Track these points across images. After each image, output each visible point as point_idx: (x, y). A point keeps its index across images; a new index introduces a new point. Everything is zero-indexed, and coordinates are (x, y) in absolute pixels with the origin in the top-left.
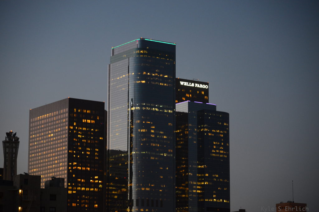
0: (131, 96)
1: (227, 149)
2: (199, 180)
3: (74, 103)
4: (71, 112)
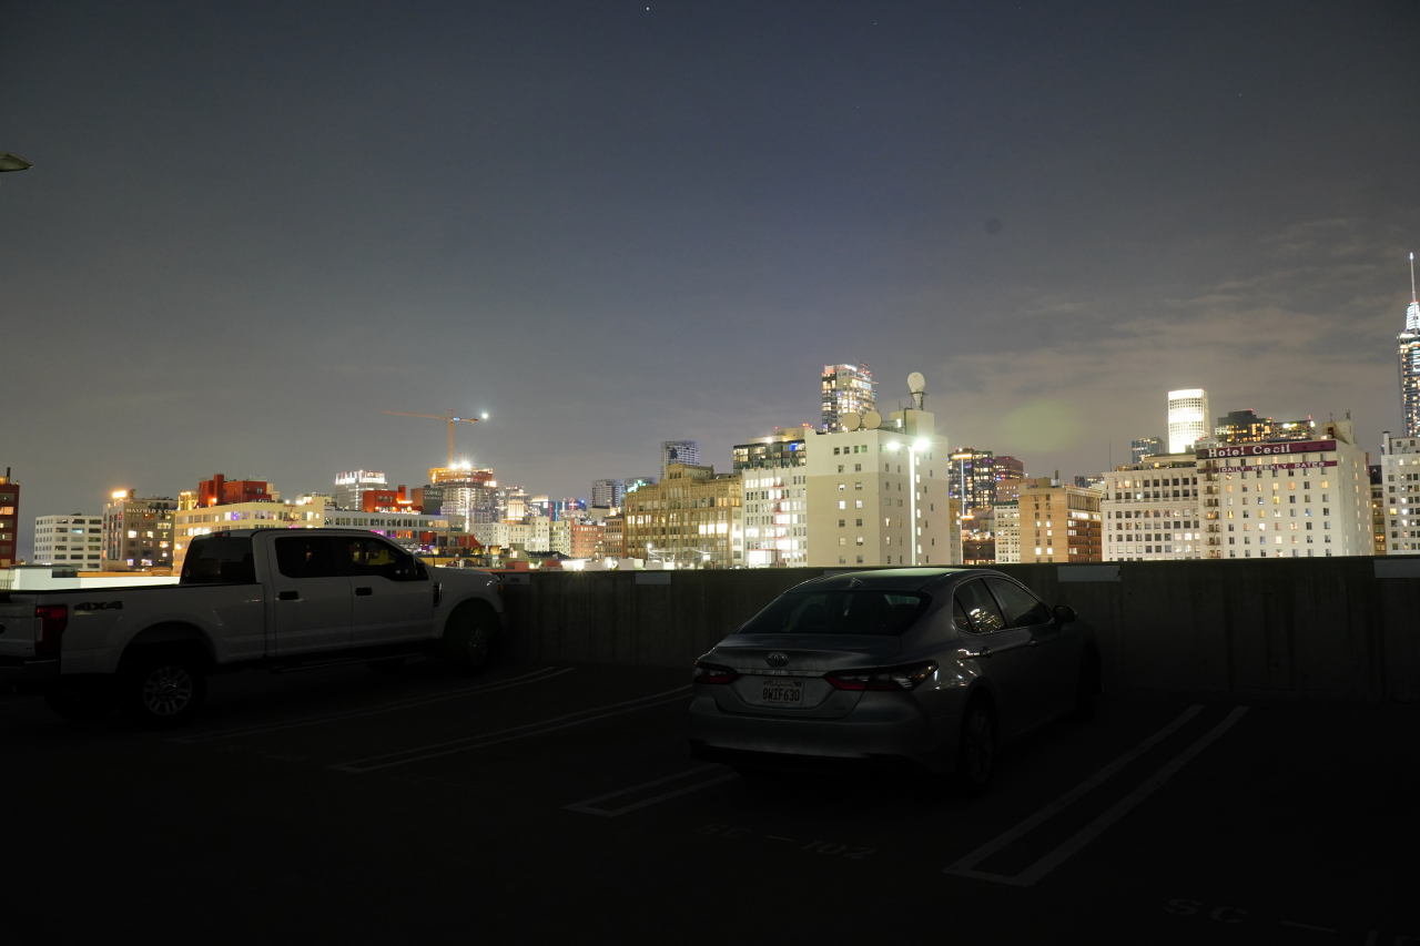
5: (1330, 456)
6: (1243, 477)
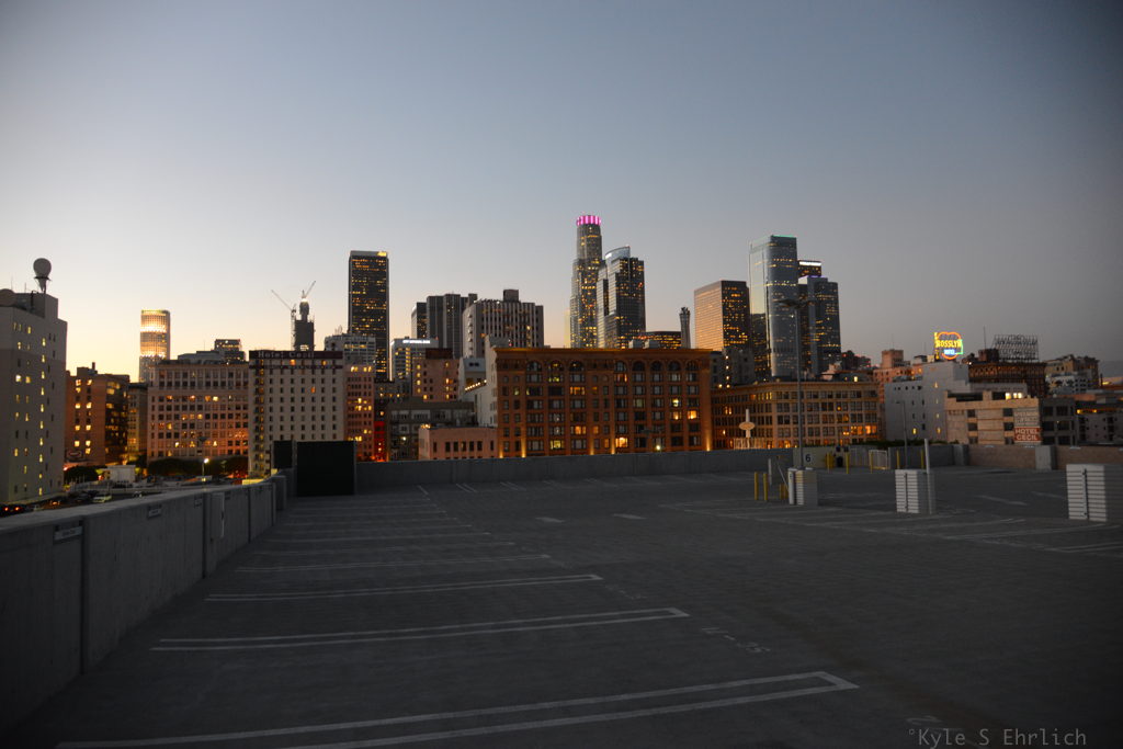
0: (766, 275)
3: (725, 284)
5: (338, 362)
6: (282, 373)
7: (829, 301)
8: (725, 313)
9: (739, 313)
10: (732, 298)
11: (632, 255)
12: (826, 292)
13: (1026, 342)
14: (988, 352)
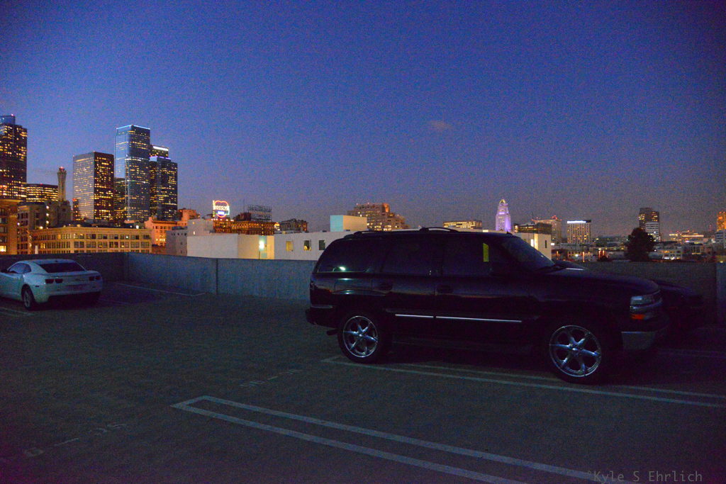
0: (127, 152)
1: (176, 180)
2: (161, 194)
3: (97, 155)
4: (96, 158)
7: (171, 175)
8: (96, 175)
9: (107, 176)
10: (104, 166)
11: (17, 123)
12: (169, 169)
13: (266, 211)
14: (245, 214)
